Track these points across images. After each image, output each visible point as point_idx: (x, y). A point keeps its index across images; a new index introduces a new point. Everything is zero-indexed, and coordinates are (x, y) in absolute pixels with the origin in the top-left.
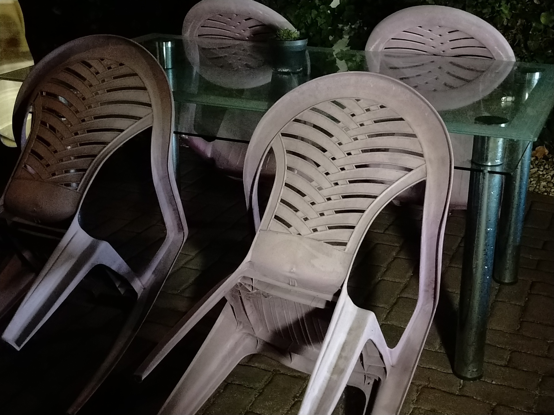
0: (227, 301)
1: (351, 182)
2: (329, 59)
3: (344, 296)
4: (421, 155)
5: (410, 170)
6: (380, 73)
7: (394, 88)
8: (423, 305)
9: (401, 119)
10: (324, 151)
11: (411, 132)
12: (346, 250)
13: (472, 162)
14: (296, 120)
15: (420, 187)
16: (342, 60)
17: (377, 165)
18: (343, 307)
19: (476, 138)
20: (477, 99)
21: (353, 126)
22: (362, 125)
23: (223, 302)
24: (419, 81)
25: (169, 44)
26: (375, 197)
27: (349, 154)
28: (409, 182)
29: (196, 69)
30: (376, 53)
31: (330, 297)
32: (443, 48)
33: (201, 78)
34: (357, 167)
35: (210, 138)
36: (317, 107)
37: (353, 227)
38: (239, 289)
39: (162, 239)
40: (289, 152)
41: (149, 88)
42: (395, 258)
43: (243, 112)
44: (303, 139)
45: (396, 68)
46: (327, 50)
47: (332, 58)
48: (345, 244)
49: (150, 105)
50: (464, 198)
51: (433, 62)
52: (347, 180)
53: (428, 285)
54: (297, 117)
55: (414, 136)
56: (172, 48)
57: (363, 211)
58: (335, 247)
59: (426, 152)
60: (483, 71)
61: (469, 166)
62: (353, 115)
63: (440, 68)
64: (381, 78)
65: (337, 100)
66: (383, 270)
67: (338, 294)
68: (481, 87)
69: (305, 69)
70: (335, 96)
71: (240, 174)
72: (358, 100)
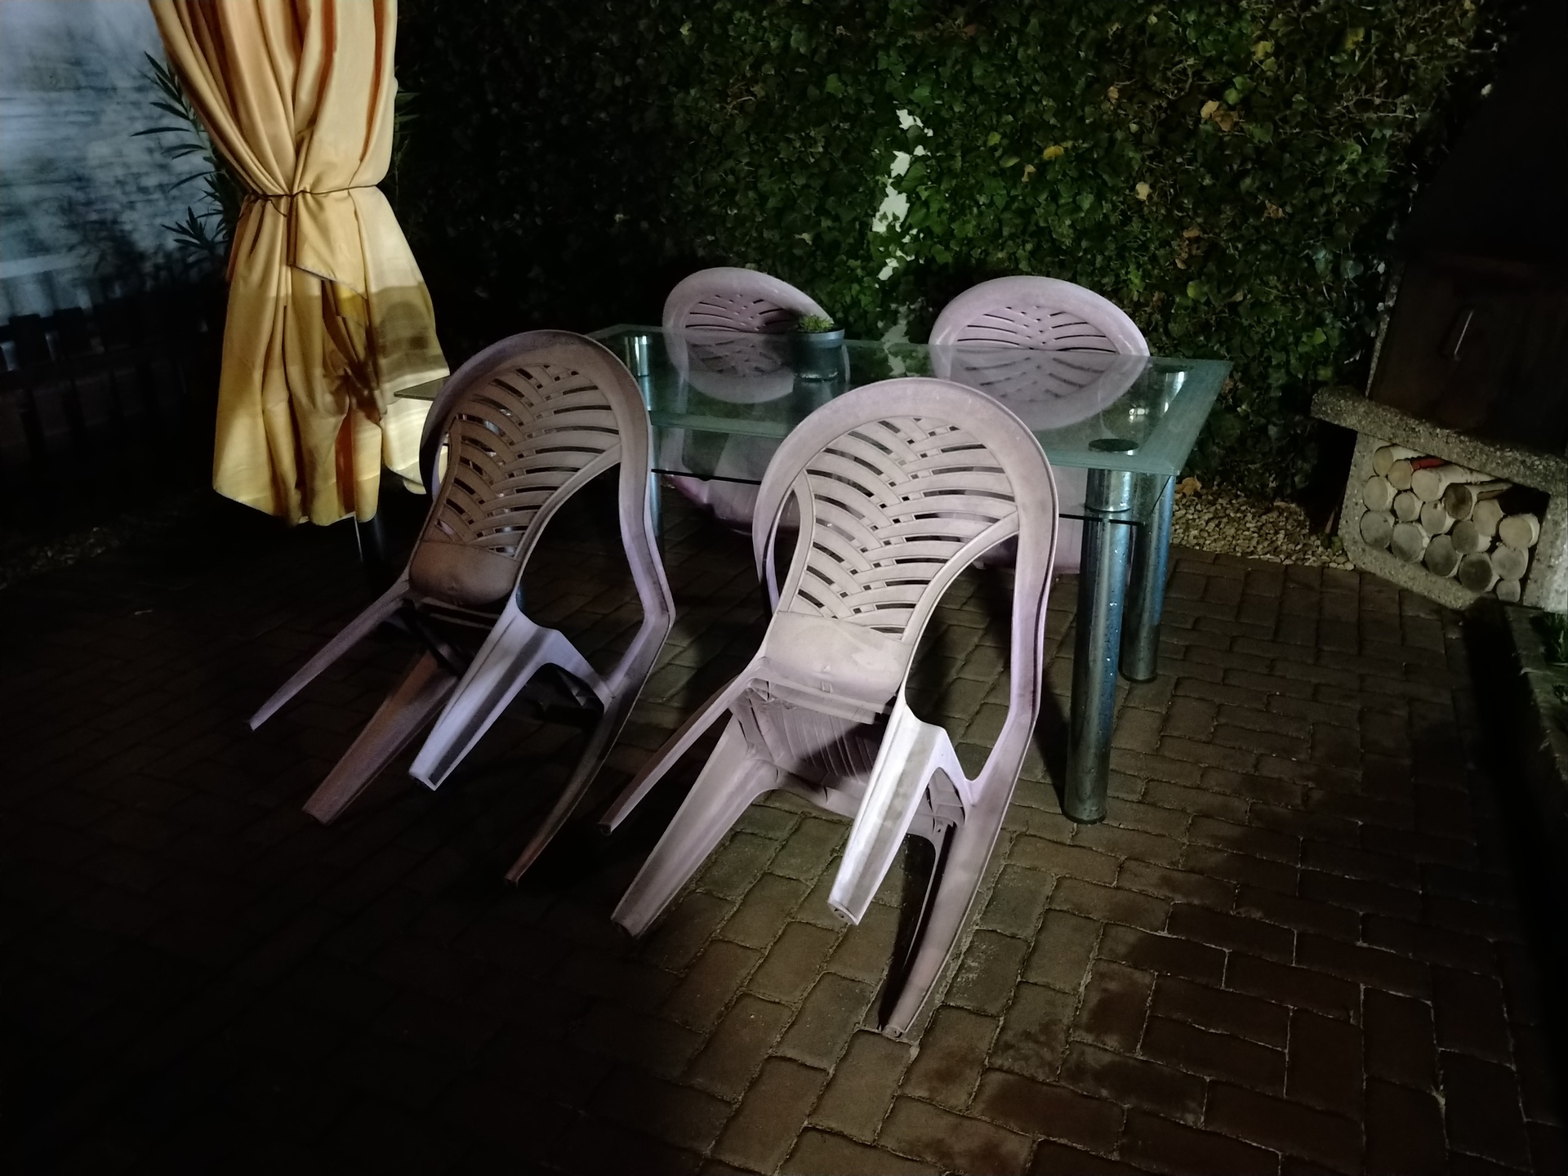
0: (731, 714)
1: (908, 540)
2: (879, 355)
3: (901, 704)
4: (1011, 499)
5: (995, 520)
6: (952, 380)
7: (970, 400)
8: (1017, 716)
9: (982, 447)
10: (870, 494)
11: (994, 464)
12: (903, 639)
13: (1086, 507)
14: (829, 451)
15: (1011, 544)
16: (896, 356)
17: (949, 514)
18: (900, 722)
19: (1091, 472)
20: (1092, 413)
21: (910, 457)
22: (924, 456)
23: (726, 716)
24: (1010, 389)
25: (644, 340)
26: (945, 561)
27: (906, 499)
28: (995, 538)
29: (684, 376)
30: (944, 348)
31: (880, 708)
32: (1043, 337)
33: (691, 388)
34: (918, 517)
35: (706, 476)
36: (859, 430)
37: (913, 606)
38: (750, 697)
39: (639, 623)
40: (818, 497)
41: (614, 406)
42: (977, 646)
43: (752, 440)
44: (840, 479)
45: (975, 369)
46: (875, 344)
47: (882, 355)
48: (900, 630)
49: (616, 432)
50: (1075, 557)
51: (1028, 359)
52: (904, 537)
53: (1023, 687)
54: (830, 446)
55: (1000, 470)
56: (648, 346)
57: (926, 582)
58: (886, 635)
59: (1018, 494)
60: (1102, 372)
61: (1081, 513)
62: (911, 442)
63: (1038, 367)
64: (951, 386)
65: (887, 420)
66: (959, 663)
67: (892, 703)
68: (1100, 395)
69: (842, 373)
70: (884, 414)
71: (748, 527)
72: (918, 420)
